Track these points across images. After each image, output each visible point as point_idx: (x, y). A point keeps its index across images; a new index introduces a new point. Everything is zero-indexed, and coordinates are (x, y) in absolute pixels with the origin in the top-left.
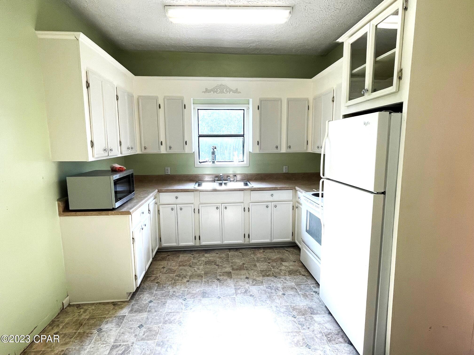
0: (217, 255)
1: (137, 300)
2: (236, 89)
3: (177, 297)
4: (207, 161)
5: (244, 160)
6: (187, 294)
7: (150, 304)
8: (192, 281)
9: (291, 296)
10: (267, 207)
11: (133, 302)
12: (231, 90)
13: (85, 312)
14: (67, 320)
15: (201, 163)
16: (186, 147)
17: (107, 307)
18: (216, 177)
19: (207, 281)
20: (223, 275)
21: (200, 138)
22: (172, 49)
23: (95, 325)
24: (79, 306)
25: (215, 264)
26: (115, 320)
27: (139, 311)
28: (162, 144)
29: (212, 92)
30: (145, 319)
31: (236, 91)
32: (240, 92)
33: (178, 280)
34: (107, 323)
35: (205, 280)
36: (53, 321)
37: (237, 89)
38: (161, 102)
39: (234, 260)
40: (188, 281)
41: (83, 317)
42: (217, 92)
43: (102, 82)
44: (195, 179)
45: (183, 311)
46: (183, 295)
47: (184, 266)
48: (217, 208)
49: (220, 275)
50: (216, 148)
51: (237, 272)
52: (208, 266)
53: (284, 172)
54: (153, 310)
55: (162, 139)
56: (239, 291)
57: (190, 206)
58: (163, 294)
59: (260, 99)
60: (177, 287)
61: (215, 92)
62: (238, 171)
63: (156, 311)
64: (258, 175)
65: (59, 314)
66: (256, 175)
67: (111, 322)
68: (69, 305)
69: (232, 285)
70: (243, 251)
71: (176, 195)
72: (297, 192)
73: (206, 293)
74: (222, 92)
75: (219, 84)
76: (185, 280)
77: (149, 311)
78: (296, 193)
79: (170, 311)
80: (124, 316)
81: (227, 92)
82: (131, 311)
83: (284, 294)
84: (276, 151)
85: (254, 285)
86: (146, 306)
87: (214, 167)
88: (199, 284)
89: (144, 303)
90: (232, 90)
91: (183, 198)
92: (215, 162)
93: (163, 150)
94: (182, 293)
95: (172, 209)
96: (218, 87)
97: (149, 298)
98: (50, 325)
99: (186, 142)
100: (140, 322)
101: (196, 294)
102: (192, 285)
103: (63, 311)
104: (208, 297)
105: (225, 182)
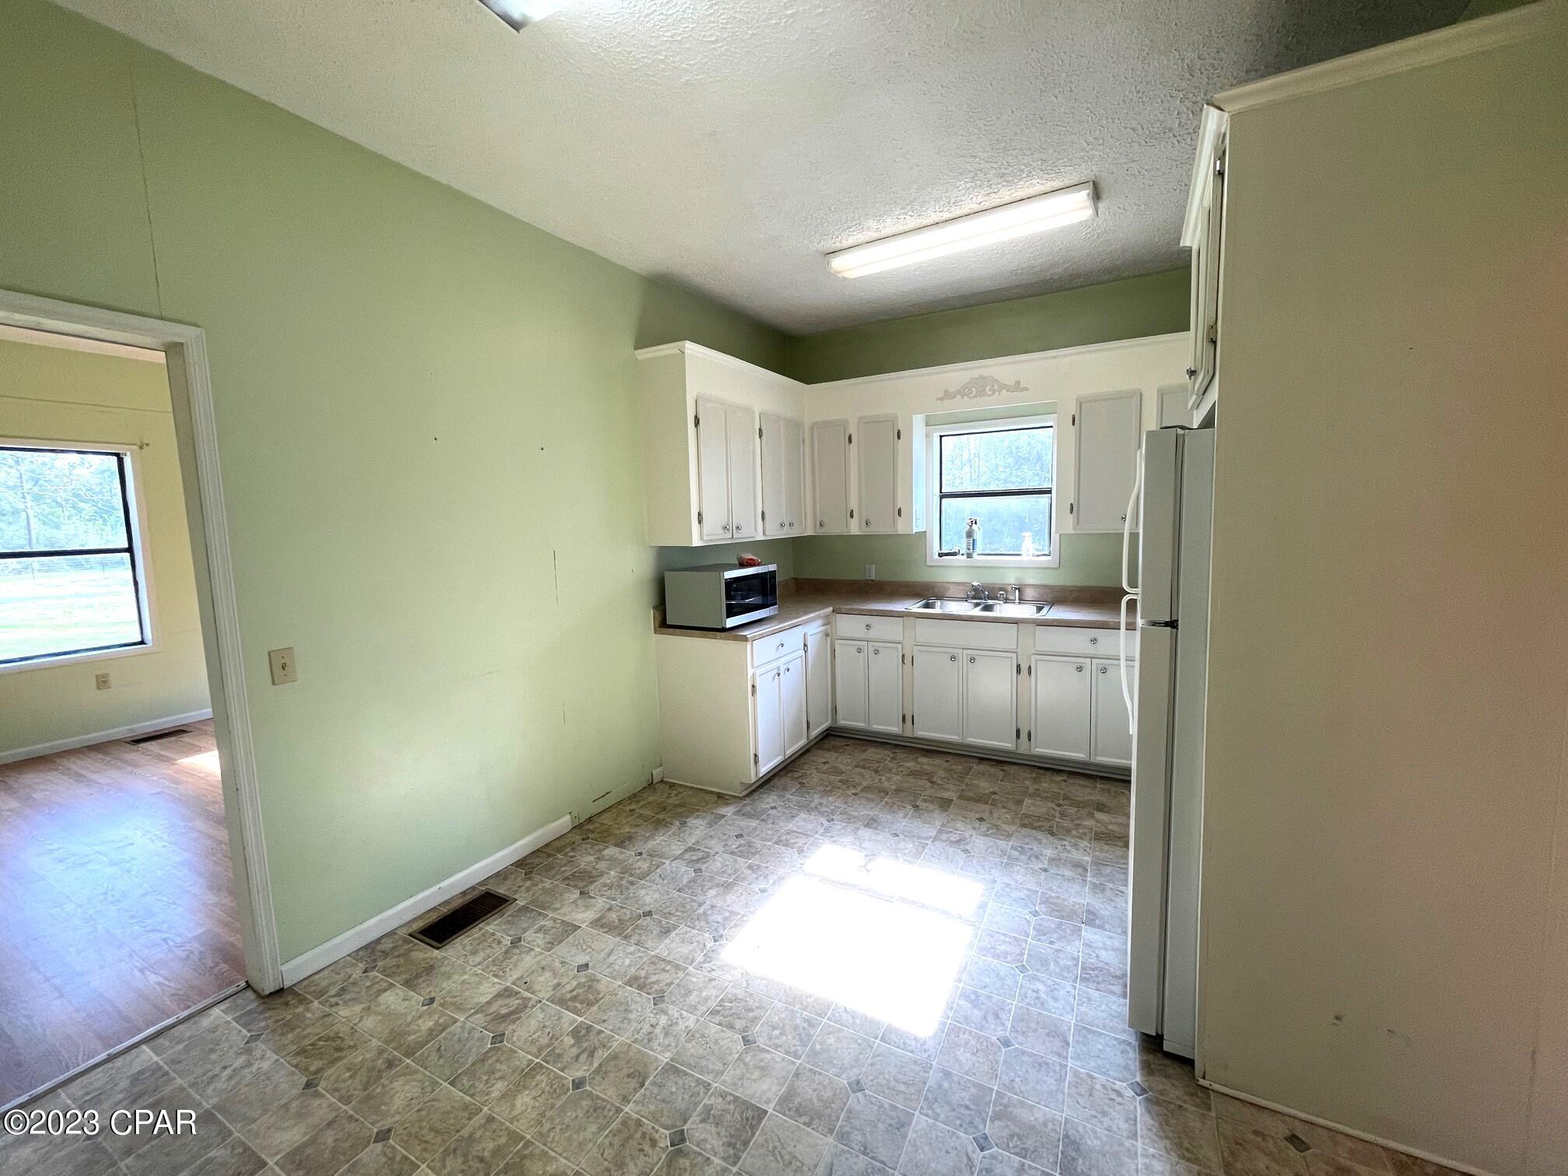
0: (946, 765)
1: (754, 800)
2: (1016, 382)
3: (820, 812)
4: (954, 554)
5: (1050, 553)
6: (841, 814)
7: (771, 811)
8: (863, 797)
9: (1059, 877)
10: (1080, 669)
11: (748, 801)
12: (1002, 387)
13: (676, 795)
14: (650, 799)
15: (942, 556)
16: (900, 520)
17: (707, 797)
20: (932, 802)
21: (944, 500)
22: (883, 317)
23: (680, 815)
24: (672, 785)
25: (928, 780)
26: (710, 817)
27: (749, 816)
28: (852, 516)
29: (958, 396)
30: (751, 828)
31: (1017, 387)
32: (1025, 389)
33: (838, 788)
34: (697, 817)
35: (889, 801)
36: (635, 795)
37: (1018, 383)
38: (852, 430)
39: (975, 782)
40: (855, 794)
41: (671, 801)
42: (970, 395)
43: (725, 412)
45: (817, 836)
46: (833, 812)
47: (864, 768)
48: (952, 658)
49: (925, 801)
50: (975, 523)
51: (964, 803)
52: (912, 780)
54: (770, 821)
55: (854, 504)
56: (944, 837)
57: (896, 648)
58: (799, 802)
59: (1077, 399)
60: (830, 799)
61: (965, 396)
62: (1031, 579)
63: (773, 823)
64: (1081, 589)
65: (644, 788)
66: (1078, 591)
67: (703, 818)
68: (662, 781)
69: (938, 824)
70: (1012, 769)
71: (868, 622)
73: (875, 821)
74: (981, 393)
75: (975, 377)
77: (762, 820)
79: (795, 829)
80: (724, 816)
81: (994, 393)
82: (737, 813)
83: (1045, 870)
85: (987, 836)
86: (764, 811)
87: (972, 567)
88: (872, 805)
89: (764, 806)
90: (1006, 385)
91: (884, 629)
92: (975, 556)
93: (855, 528)
94: (832, 810)
95: (859, 651)
96: (972, 384)
97: (774, 801)
98: (629, 798)
99: (900, 510)
100: (742, 829)
101: (855, 817)
102: (859, 803)
103: (651, 786)
104: (876, 829)
105: (990, 602)
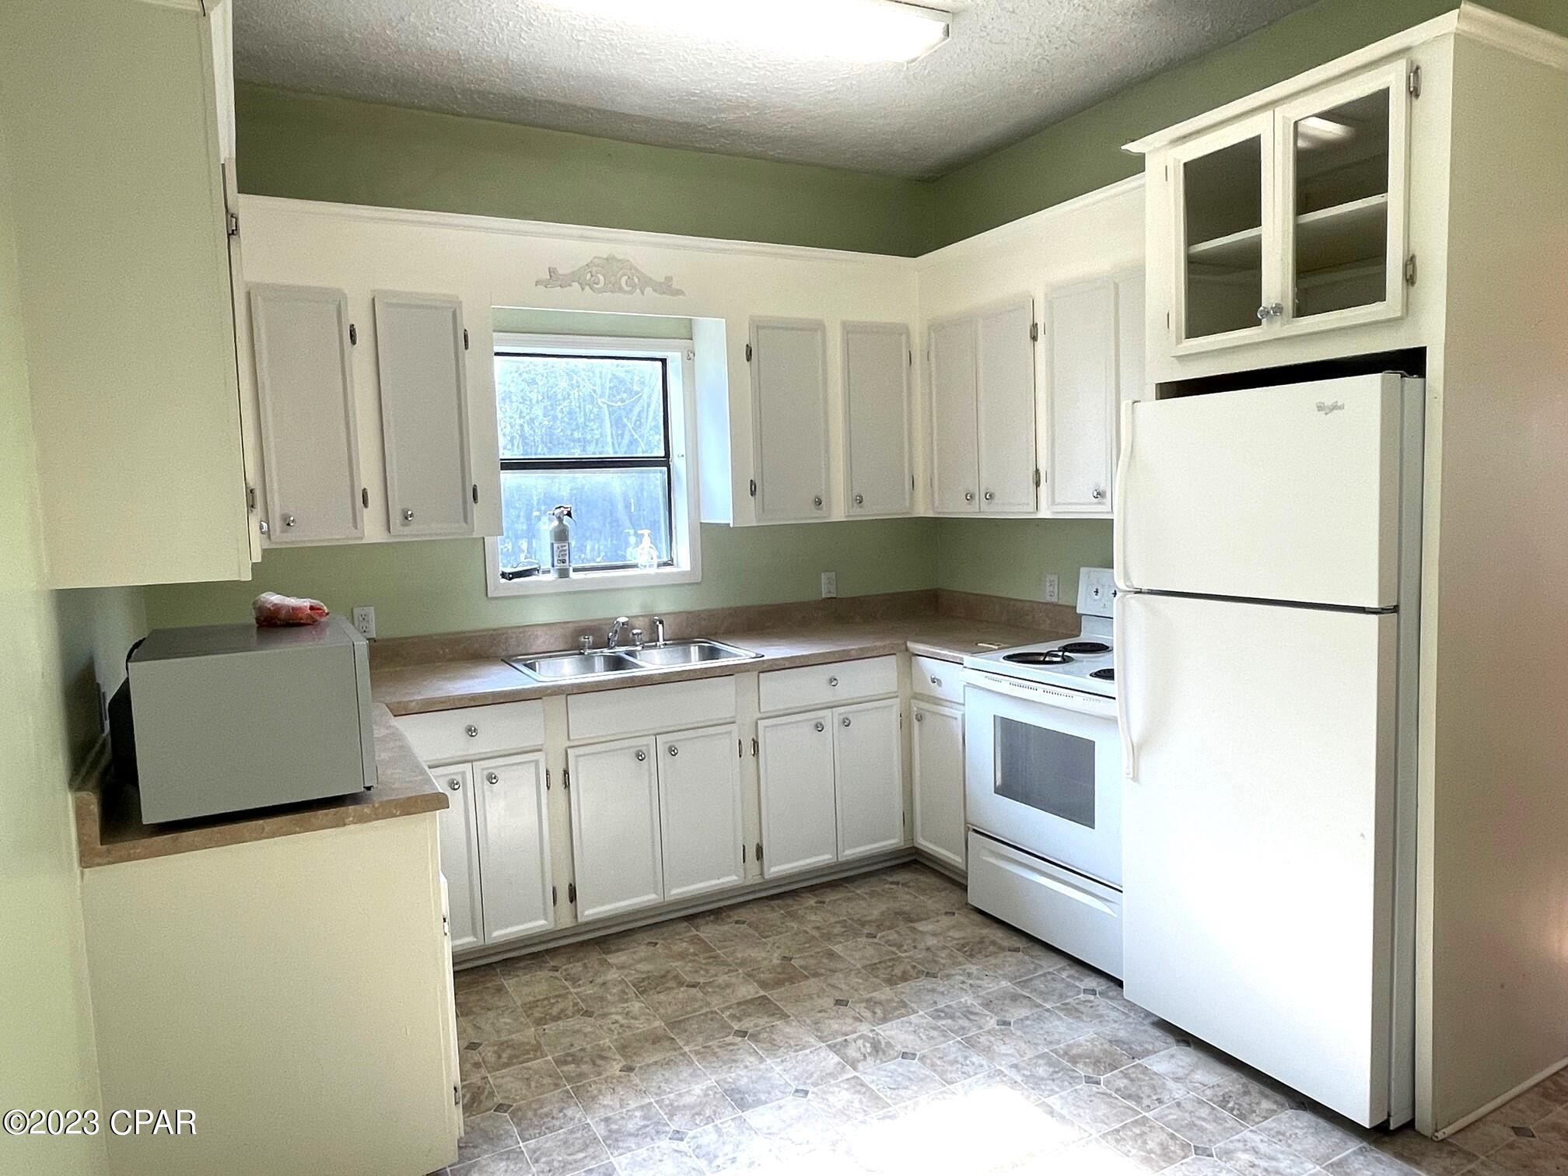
2: (666, 278)
4: (534, 571)
5: (672, 560)
6: (674, 1115)
8: (649, 1065)
10: (820, 727)
12: (646, 282)
15: (510, 579)
18: (584, 631)
19: (702, 1050)
20: (746, 1014)
28: (365, 503)
29: (573, 284)
31: (666, 287)
32: (679, 292)
33: (582, 1075)
35: (693, 1047)
37: (669, 279)
40: (629, 1069)
42: (595, 286)
44: (491, 651)
47: (557, 1018)
48: (640, 756)
49: (736, 1018)
50: (569, 514)
51: (784, 991)
52: (661, 997)
53: (824, 596)
55: (368, 481)
56: (852, 1053)
57: (532, 761)
59: (753, 320)
61: (587, 288)
62: (666, 605)
64: (735, 612)
69: (812, 1040)
71: (469, 722)
72: (914, 663)
74: (614, 287)
75: (601, 255)
76: (615, 1068)
78: (911, 666)
81: (634, 289)
84: (812, 516)
85: (885, 1018)
87: (570, 593)
88: (684, 1069)
90: (651, 280)
92: (572, 575)
93: (373, 529)
95: (455, 784)
96: (598, 266)
99: (474, 490)
101: (700, 1105)
102: (658, 1078)
104: (758, 1104)
105: (621, 650)
